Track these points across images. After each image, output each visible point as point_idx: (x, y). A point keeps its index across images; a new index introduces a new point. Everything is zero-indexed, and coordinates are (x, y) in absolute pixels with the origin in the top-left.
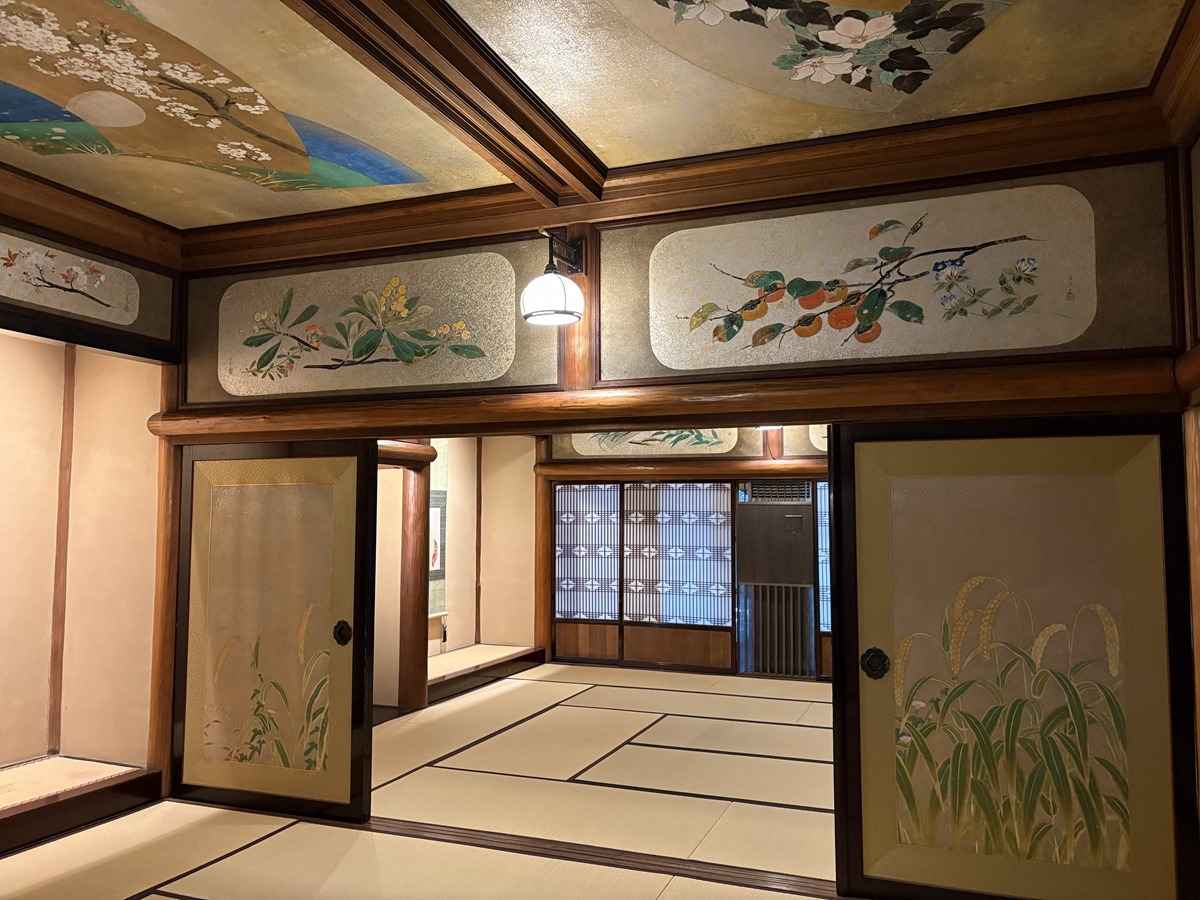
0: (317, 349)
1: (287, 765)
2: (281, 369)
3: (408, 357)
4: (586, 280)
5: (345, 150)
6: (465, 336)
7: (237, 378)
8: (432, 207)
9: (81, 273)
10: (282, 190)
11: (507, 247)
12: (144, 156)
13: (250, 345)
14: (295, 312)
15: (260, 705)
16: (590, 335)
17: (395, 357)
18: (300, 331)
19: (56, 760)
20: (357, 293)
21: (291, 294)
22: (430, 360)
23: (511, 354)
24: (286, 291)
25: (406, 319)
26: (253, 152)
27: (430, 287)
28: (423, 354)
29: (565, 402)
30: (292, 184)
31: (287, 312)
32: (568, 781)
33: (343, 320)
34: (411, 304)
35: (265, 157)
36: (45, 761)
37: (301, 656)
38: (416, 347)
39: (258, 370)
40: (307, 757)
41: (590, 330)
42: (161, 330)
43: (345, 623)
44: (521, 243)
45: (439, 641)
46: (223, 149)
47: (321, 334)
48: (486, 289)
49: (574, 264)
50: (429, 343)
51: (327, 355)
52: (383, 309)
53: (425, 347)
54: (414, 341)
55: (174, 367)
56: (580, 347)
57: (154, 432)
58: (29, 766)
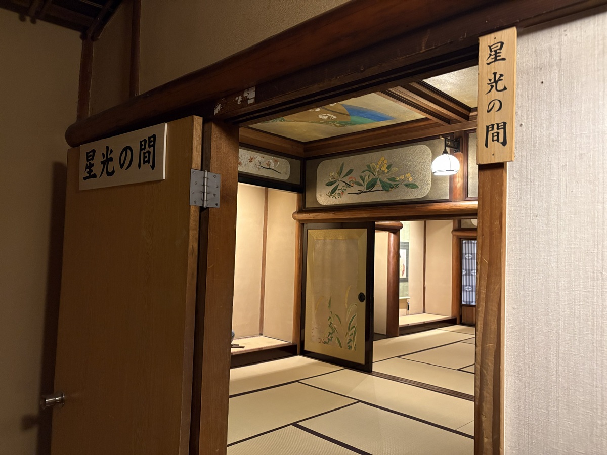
0: (352, 186)
1: (341, 347)
2: (339, 195)
3: (387, 189)
4: (462, 154)
5: (363, 112)
6: (411, 179)
7: (323, 198)
8: (398, 128)
9: (272, 162)
10: (340, 127)
11: (428, 142)
12: (294, 121)
13: (328, 185)
14: (345, 172)
15: (331, 323)
16: (464, 178)
17: (382, 189)
18: (346, 179)
19: (262, 337)
20: (368, 164)
21: (343, 165)
22: (396, 190)
23: (430, 187)
24: (341, 164)
25: (387, 173)
26: (330, 117)
27: (397, 160)
28: (393, 187)
29: (452, 207)
30: (344, 125)
31: (342, 172)
32: (457, 370)
33: (363, 175)
34: (389, 167)
35: (335, 117)
36: (258, 337)
37: (346, 305)
38: (391, 184)
39: (331, 195)
40: (348, 345)
41: (464, 176)
42: (297, 181)
43: (363, 294)
44: (435, 140)
45: (405, 310)
46: (320, 117)
47: (354, 180)
48: (419, 160)
49: (456, 148)
50: (395, 183)
51: (356, 189)
52: (378, 170)
53: (394, 185)
54: (390, 182)
55: (301, 194)
56: (459, 183)
57: (294, 219)
58: (254, 338)
